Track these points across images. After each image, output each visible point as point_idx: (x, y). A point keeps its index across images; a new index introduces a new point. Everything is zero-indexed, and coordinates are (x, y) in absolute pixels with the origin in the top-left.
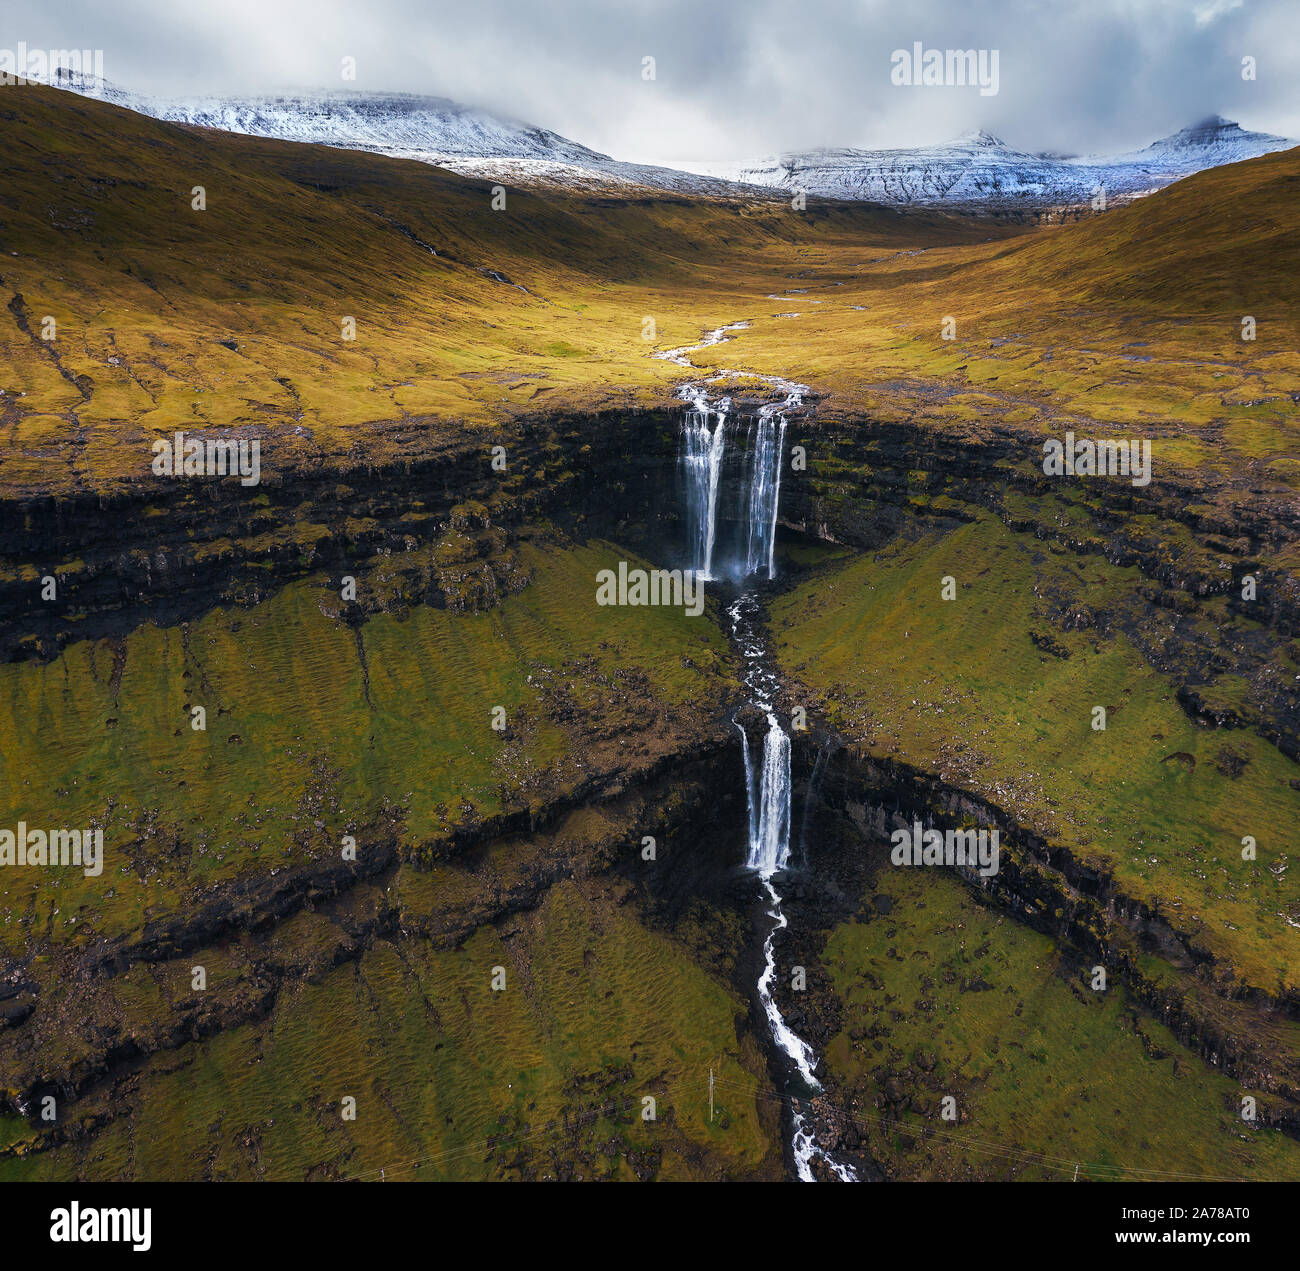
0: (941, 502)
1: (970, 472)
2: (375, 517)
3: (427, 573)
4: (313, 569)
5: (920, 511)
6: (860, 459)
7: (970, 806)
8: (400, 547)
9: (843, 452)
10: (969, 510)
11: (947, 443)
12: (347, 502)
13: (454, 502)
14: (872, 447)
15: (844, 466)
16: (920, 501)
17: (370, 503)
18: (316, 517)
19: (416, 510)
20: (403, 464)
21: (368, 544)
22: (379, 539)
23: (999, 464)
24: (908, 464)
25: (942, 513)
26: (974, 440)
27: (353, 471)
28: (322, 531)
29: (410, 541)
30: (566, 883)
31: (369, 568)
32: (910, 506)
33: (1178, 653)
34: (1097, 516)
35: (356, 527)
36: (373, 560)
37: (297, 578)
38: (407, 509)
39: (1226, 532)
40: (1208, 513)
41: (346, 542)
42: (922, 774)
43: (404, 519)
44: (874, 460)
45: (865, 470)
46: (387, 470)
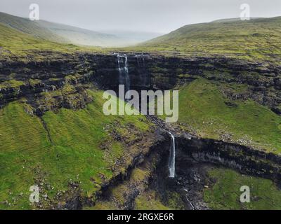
0: (187, 75)
1: (193, 68)
2: (40, 79)
3: (62, 97)
4: (19, 97)
5: (182, 78)
6: (163, 67)
7: (231, 148)
8: (51, 89)
9: (159, 65)
10: (195, 76)
11: (185, 61)
12: (29, 74)
13: (65, 75)
14: (166, 64)
15: (160, 69)
16: (181, 76)
17: (37, 74)
18: (17, 78)
19: (54, 77)
20: (47, 62)
21: (39, 88)
22: (43, 86)
23: (200, 65)
24: (177, 67)
25: (187, 78)
26: (192, 60)
27: (29, 63)
28: (21, 83)
29: (54, 87)
30: (139, 196)
31: (41, 96)
32: (178, 77)
33: (267, 100)
34: (231, 73)
35: (33, 82)
36: (42, 93)
37: (14, 100)
38: (51, 77)
39: (268, 72)
40: (262, 69)
41: (31, 87)
42: (217, 141)
43: (50, 80)
44: (167, 67)
45: (165, 70)
46: (41, 63)
